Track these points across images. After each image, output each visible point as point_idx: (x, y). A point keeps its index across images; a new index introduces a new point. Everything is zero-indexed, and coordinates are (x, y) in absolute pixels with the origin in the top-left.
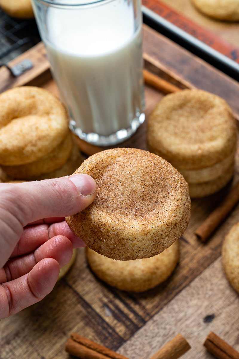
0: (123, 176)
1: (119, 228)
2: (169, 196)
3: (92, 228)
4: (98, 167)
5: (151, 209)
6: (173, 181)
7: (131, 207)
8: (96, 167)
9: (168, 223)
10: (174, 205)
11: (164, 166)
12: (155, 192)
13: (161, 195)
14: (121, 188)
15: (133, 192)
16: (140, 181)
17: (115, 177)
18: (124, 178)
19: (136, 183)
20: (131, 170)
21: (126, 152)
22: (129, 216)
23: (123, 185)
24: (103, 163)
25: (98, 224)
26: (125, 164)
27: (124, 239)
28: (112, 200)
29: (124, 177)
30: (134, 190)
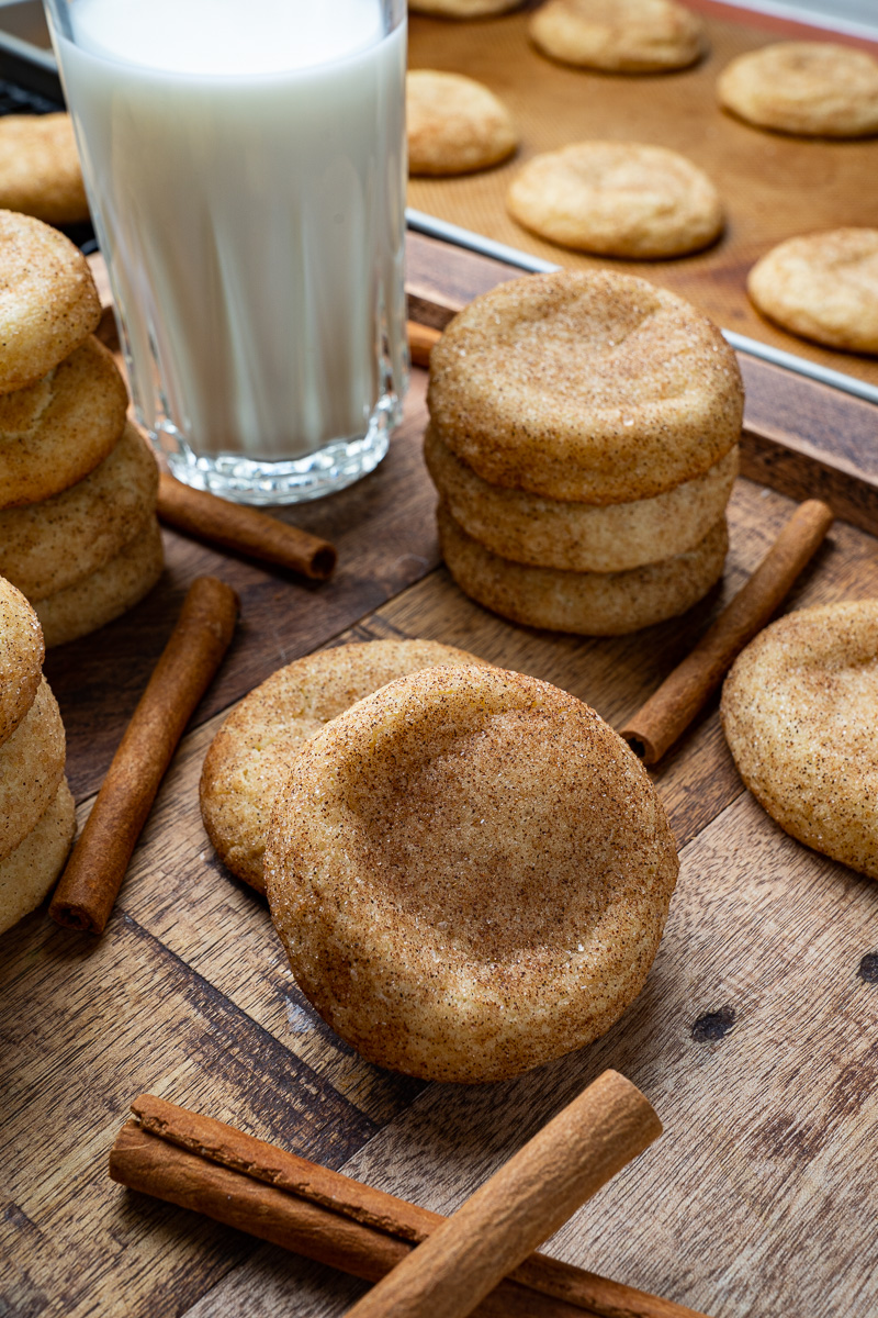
0: (490, 791)
1: (406, 993)
2: (604, 914)
3: (326, 951)
4: (425, 731)
5: (533, 936)
6: (637, 865)
7: (475, 909)
8: (419, 727)
9: (565, 1015)
10: (607, 957)
11: (627, 800)
12: (566, 882)
13: (580, 899)
14: (469, 831)
15: (500, 858)
16: (534, 832)
17: (465, 785)
18: (491, 801)
19: (519, 834)
20: (521, 780)
21: (529, 703)
22: (456, 943)
23: (476, 823)
24: (445, 719)
25: (349, 951)
26: (512, 752)
27: (408, 1031)
28: (426, 863)
29: (490, 796)
30: (506, 853)
